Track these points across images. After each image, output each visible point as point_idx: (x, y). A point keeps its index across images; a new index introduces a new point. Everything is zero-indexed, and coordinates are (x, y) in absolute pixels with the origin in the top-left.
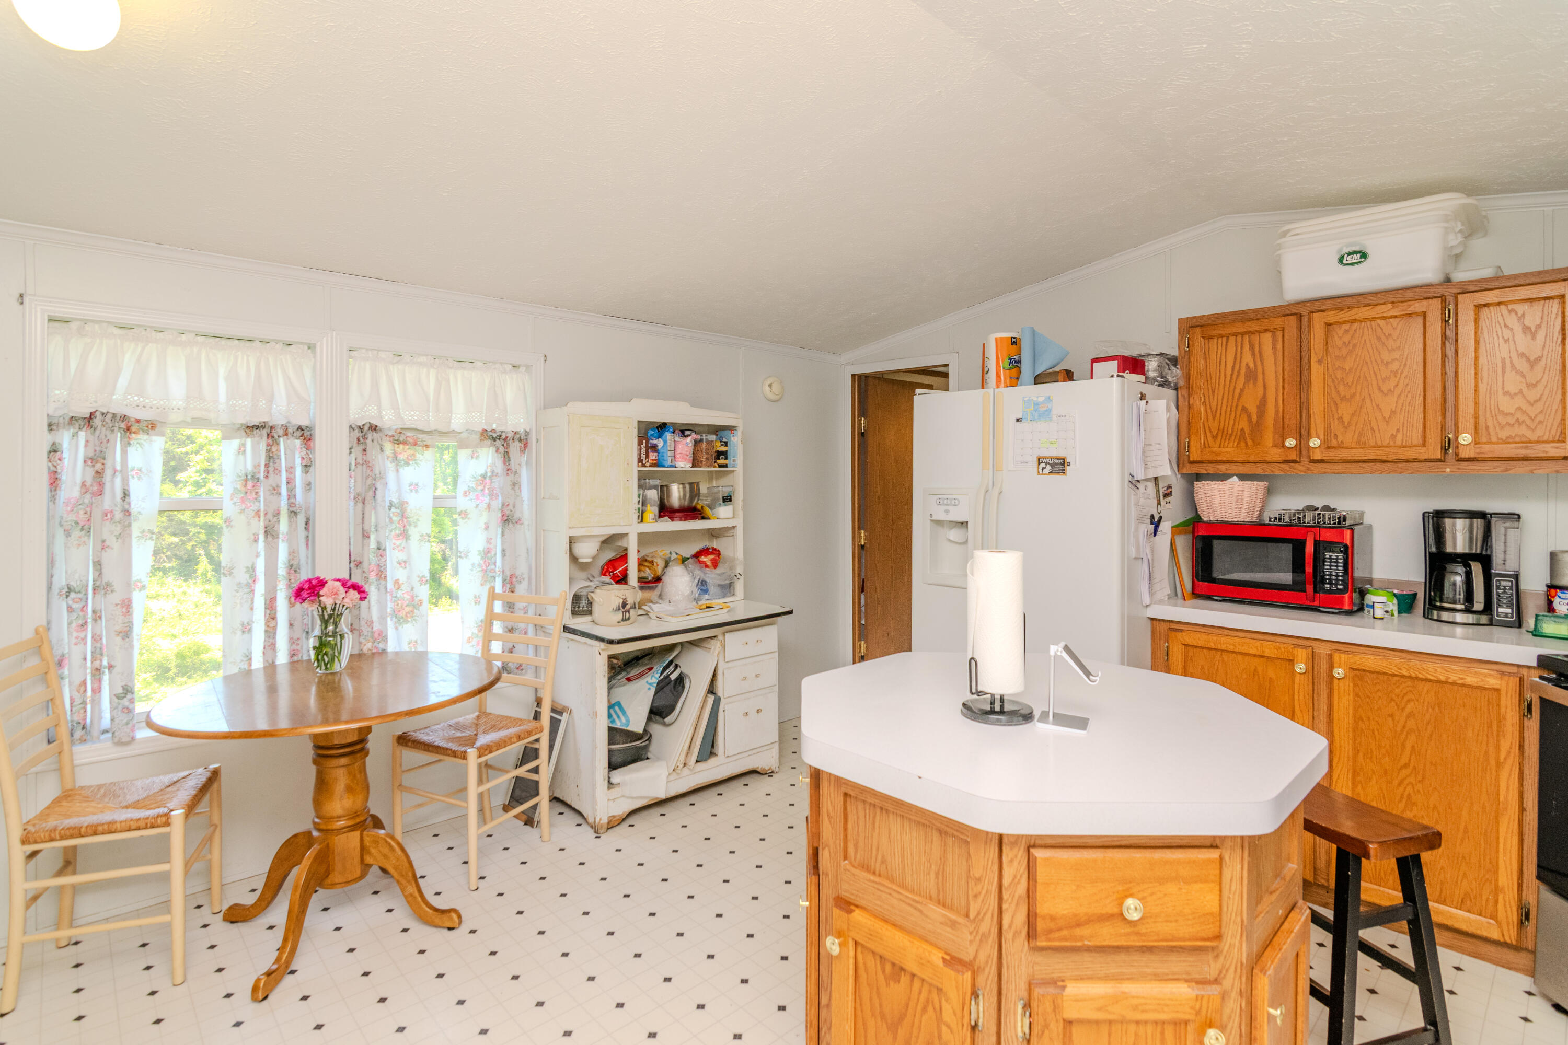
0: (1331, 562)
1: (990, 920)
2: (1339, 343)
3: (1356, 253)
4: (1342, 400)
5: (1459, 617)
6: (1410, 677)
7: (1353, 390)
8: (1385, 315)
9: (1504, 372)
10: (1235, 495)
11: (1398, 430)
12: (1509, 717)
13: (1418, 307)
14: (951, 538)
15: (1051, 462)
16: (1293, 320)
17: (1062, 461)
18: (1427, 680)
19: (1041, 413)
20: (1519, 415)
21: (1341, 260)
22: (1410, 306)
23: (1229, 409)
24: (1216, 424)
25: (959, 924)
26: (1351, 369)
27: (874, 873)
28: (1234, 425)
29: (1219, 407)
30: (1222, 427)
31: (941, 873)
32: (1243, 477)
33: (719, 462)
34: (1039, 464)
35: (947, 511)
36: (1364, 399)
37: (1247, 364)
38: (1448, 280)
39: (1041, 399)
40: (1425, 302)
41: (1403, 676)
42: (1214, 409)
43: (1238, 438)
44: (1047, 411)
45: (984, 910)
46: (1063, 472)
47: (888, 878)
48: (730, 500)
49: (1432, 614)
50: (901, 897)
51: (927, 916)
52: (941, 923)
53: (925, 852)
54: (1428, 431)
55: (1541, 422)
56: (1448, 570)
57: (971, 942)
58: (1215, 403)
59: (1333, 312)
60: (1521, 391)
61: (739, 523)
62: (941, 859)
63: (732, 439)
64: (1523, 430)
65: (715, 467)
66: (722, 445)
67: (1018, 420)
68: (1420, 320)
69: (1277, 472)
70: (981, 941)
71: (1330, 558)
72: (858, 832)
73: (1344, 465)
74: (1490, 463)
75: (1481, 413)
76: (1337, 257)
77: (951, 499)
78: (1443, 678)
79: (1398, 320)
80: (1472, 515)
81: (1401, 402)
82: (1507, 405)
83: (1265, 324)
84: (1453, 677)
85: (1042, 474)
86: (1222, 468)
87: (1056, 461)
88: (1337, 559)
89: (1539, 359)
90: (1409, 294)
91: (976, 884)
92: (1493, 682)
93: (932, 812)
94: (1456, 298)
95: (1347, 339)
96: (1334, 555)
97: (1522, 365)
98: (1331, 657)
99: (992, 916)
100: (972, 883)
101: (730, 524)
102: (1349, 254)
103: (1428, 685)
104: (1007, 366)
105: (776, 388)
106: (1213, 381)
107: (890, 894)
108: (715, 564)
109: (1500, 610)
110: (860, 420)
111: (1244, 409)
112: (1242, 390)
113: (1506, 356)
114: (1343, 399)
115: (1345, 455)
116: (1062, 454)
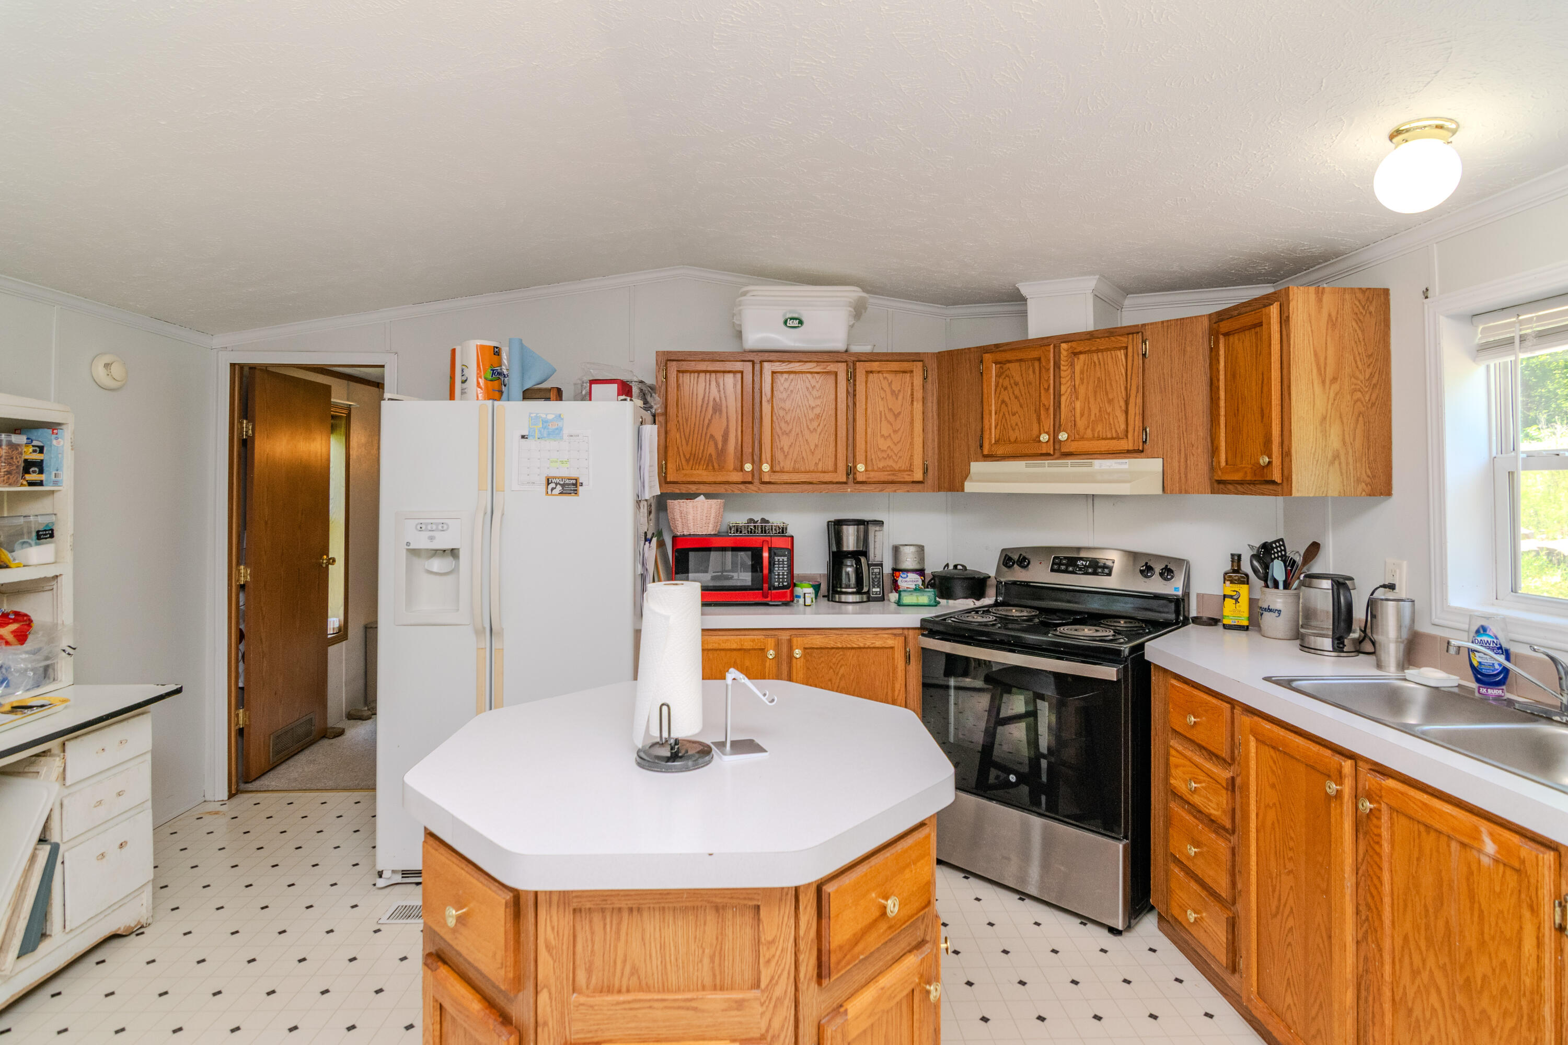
0: (779, 564)
1: (786, 980)
2: (782, 389)
3: (796, 319)
4: (783, 434)
5: (851, 598)
6: (842, 648)
7: (790, 427)
8: (811, 370)
9: (881, 421)
10: (705, 511)
11: (820, 460)
12: (899, 666)
13: (832, 367)
14: (435, 569)
15: (561, 483)
16: (750, 364)
17: (574, 481)
18: (853, 648)
19: (551, 431)
20: (889, 452)
21: (785, 322)
22: (828, 366)
23: (699, 437)
24: (689, 448)
25: (748, 1000)
26: (789, 410)
27: (619, 992)
28: (703, 451)
29: (692, 433)
30: (693, 452)
31: (717, 954)
32: (708, 496)
33: (28, 477)
34: (548, 484)
35: (432, 538)
36: (798, 434)
37: (714, 399)
38: (846, 351)
39: (550, 417)
40: (836, 364)
41: (838, 648)
42: (687, 434)
43: (706, 462)
44: (557, 429)
45: (779, 972)
46: (576, 492)
47: (640, 989)
48: (52, 536)
49: (835, 597)
50: (666, 1004)
51: (703, 1011)
52: (723, 1010)
53: (695, 938)
54: (838, 461)
55: (900, 457)
56: (845, 563)
57: (763, 1014)
58: (688, 430)
59: (778, 363)
60: (890, 435)
61: (66, 570)
62: (717, 938)
63: (55, 442)
64: (890, 463)
65: (22, 485)
66: (34, 451)
67: (523, 437)
68: (833, 377)
69: (737, 492)
70: (775, 1006)
71: (779, 561)
72: (592, 951)
73: (784, 486)
74: (873, 485)
75: (868, 448)
76: (783, 320)
77: (437, 524)
78: (862, 645)
79: (819, 375)
80: (859, 522)
81: (821, 438)
82: (884, 444)
83: (729, 366)
84: (868, 644)
85: (552, 495)
86: (693, 489)
87: (567, 482)
88: (783, 561)
89: (899, 413)
90: (826, 357)
91: (768, 948)
92: (890, 643)
93: (712, 889)
94: (854, 365)
95: (786, 385)
96: (781, 559)
97: (890, 417)
98: (790, 641)
99: (789, 974)
100: (763, 949)
101: (49, 572)
102: (791, 319)
103: (853, 651)
104: (489, 377)
105: (116, 370)
106: (687, 410)
107: (650, 1007)
108: (21, 637)
109: (874, 590)
110: (242, 423)
111: (712, 436)
112: (710, 421)
113: (882, 409)
114: (785, 433)
115: (785, 477)
116: (574, 474)
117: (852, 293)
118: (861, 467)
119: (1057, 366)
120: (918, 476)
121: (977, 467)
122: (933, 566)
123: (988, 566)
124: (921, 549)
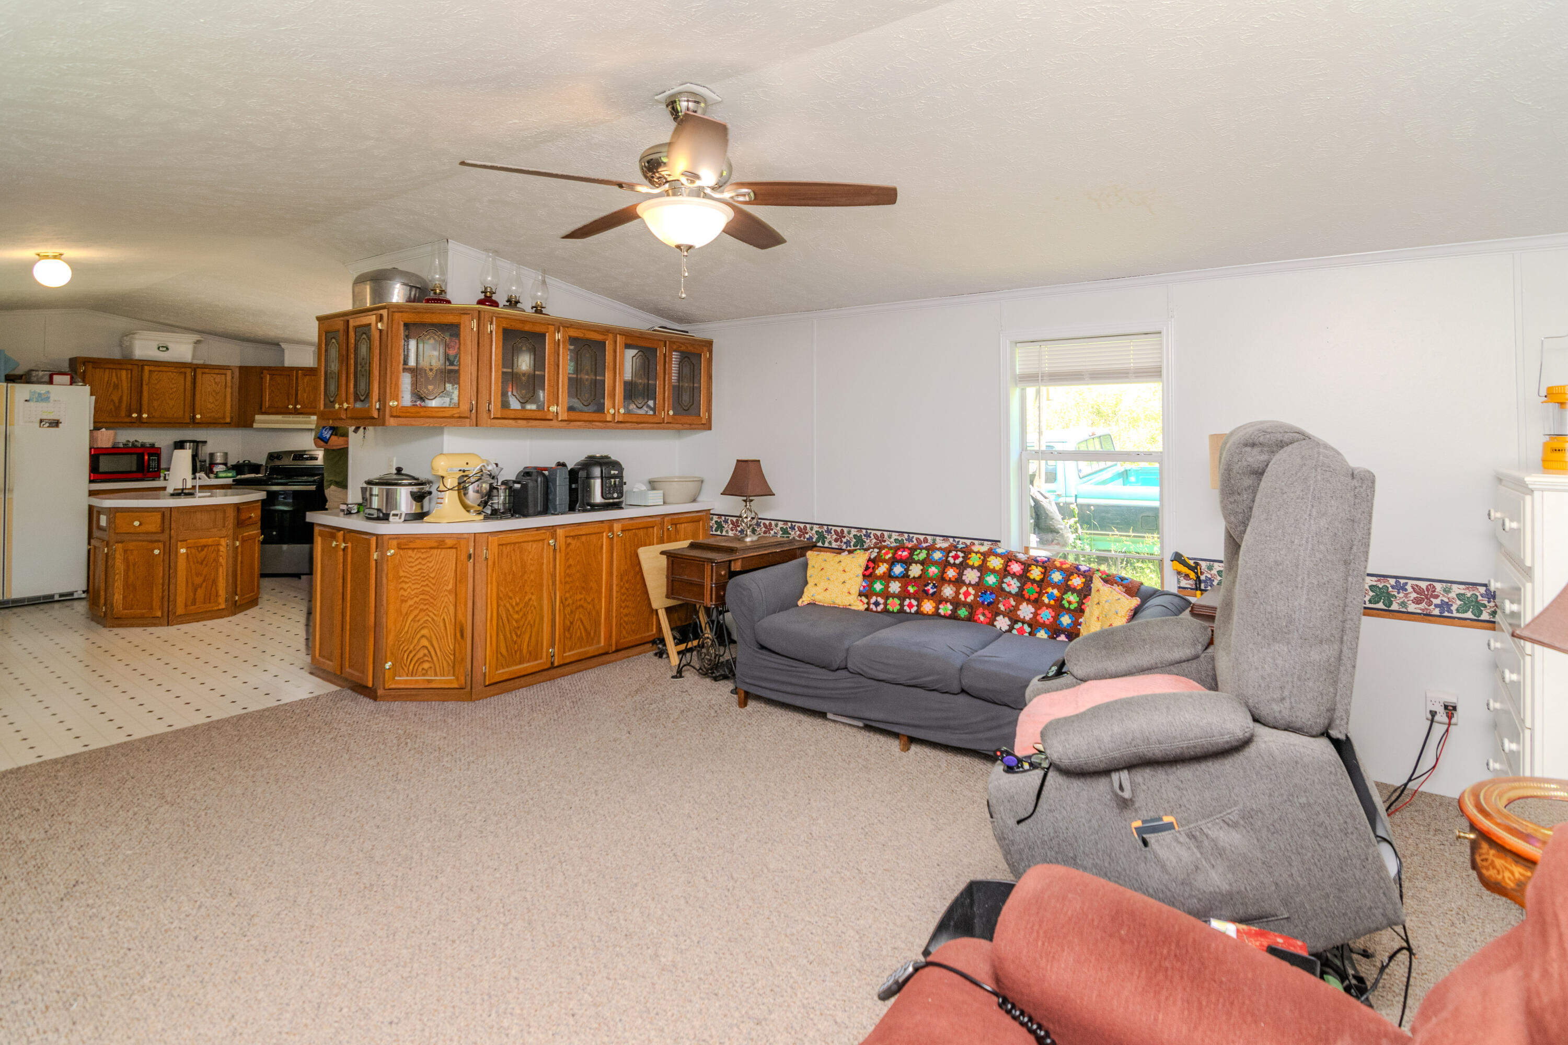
2: (155, 379)
3: (165, 347)
8: (172, 371)
9: (209, 396)
10: (107, 436)
11: (175, 412)
13: (184, 370)
15: (49, 422)
16: (136, 367)
17: (56, 422)
19: (43, 398)
20: (213, 409)
21: (159, 348)
22: (181, 369)
23: (104, 400)
26: (158, 389)
28: (107, 406)
30: (100, 407)
34: (41, 422)
36: (163, 400)
37: (114, 382)
38: (191, 363)
39: (43, 392)
40: (186, 369)
43: (108, 412)
46: (57, 426)
54: (185, 413)
55: (219, 412)
59: (153, 367)
60: (214, 402)
64: (213, 414)
67: (26, 401)
68: (184, 375)
71: (152, 460)
73: (155, 424)
74: (204, 425)
75: (202, 408)
76: (157, 347)
79: (176, 374)
80: (193, 442)
81: (176, 402)
82: (210, 406)
83: (124, 367)
86: (109, 424)
87: (53, 421)
88: (155, 459)
89: (219, 392)
90: (180, 365)
94: (196, 370)
95: (157, 377)
97: (214, 394)
102: (162, 347)
106: (97, 387)
111: (112, 400)
112: (111, 392)
113: (210, 390)
114: (155, 399)
115: (155, 420)
116: (56, 418)
117: (196, 337)
118: (198, 416)
119: (297, 378)
120: (228, 420)
121: (258, 417)
122: (232, 461)
123: (262, 460)
124: (226, 454)
